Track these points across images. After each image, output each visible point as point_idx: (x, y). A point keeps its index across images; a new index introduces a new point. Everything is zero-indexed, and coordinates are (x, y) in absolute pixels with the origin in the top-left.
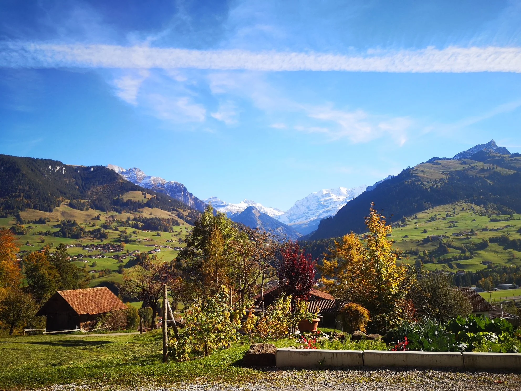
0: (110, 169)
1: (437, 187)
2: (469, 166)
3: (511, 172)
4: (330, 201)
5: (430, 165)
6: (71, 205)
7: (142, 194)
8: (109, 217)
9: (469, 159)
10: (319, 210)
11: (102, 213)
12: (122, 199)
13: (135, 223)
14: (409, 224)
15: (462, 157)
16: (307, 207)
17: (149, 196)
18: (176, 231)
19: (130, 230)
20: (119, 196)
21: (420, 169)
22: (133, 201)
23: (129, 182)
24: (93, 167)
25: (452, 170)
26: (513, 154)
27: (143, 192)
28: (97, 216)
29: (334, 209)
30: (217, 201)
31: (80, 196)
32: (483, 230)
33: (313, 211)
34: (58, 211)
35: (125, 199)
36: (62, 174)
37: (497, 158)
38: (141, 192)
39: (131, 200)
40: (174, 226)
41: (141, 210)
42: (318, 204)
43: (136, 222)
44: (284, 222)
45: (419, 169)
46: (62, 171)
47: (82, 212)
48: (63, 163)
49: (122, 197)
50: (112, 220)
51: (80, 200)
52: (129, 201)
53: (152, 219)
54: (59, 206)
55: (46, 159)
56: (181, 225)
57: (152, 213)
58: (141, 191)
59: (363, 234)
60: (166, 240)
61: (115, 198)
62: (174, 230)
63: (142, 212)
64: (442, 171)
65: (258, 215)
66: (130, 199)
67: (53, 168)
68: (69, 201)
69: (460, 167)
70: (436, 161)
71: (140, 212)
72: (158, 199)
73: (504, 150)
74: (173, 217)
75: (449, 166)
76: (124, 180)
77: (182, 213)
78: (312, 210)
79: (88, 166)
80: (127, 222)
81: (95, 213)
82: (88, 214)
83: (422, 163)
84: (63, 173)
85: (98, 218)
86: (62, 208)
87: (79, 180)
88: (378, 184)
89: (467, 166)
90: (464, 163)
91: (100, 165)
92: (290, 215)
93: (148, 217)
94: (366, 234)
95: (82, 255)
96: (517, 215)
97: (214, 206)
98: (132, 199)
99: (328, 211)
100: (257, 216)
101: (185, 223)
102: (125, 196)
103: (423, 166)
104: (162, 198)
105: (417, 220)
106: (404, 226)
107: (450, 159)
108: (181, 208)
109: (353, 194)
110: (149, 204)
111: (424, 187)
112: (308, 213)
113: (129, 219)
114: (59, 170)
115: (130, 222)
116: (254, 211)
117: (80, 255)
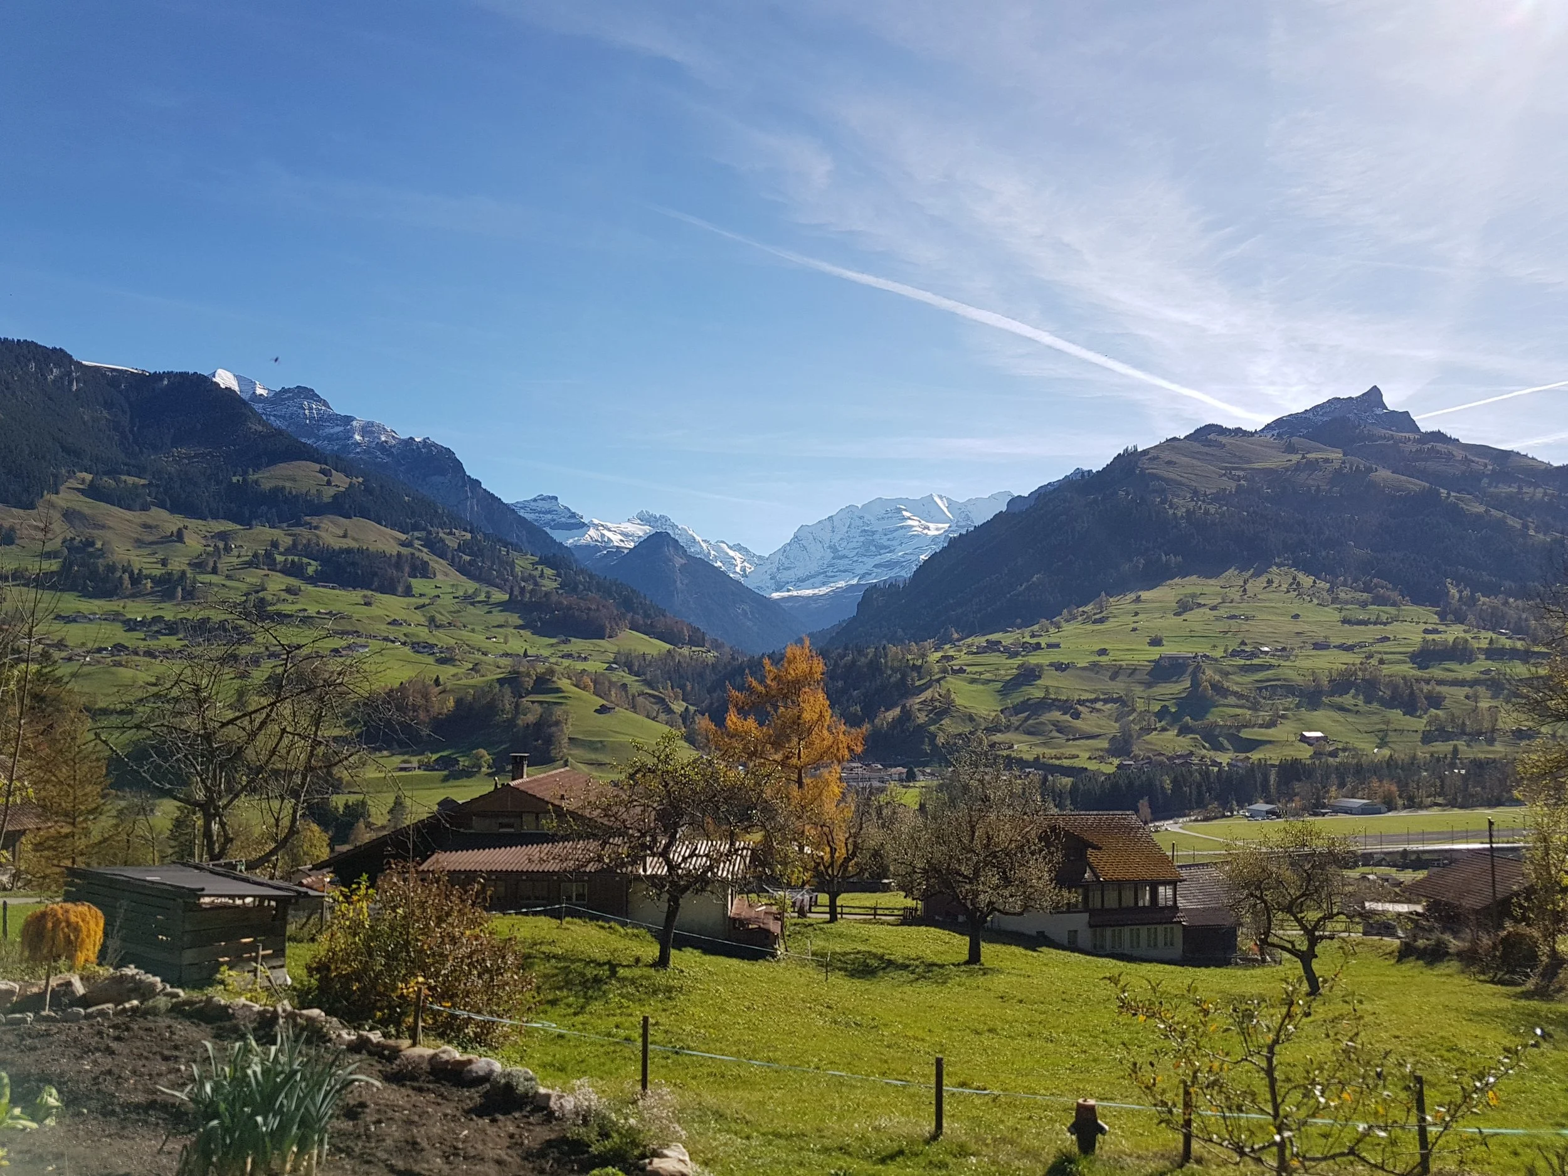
0: (223, 386)
1: (1207, 512)
2: (1303, 457)
3: (1416, 485)
4: (901, 532)
5: (1196, 446)
6: (93, 492)
7: (320, 472)
8: (212, 537)
9: (1304, 437)
10: (865, 559)
11: (192, 523)
12: (256, 482)
13: (293, 561)
14: (1115, 617)
15: (1286, 427)
16: (830, 547)
17: (341, 481)
18: (421, 595)
19: (277, 583)
20: (245, 473)
21: (1166, 456)
22: (290, 493)
23: (279, 432)
24: (169, 374)
25: (1256, 466)
26: (1426, 433)
27: (324, 466)
28: (175, 530)
29: (909, 557)
30: (555, 508)
31: (125, 464)
32: (1317, 646)
33: (846, 561)
34: (52, 505)
35: (267, 485)
36: (70, 390)
37: (1381, 442)
38: (317, 467)
39: (284, 488)
40: (415, 577)
41: (315, 520)
42: (862, 539)
43: (296, 559)
44: (759, 588)
45: (1162, 455)
46: (70, 383)
47: (128, 514)
48: (75, 358)
49: (256, 477)
50: (221, 545)
51: (123, 477)
52: (277, 491)
53: (349, 551)
54: (57, 493)
55: (19, 341)
56: (439, 576)
57: (349, 532)
58: (318, 462)
59: (984, 639)
60: (389, 620)
61: (234, 480)
62: (415, 591)
63: (316, 528)
64: (1226, 468)
65: (679, 561)
66: (281, 483)
67: (41, 369)
68: (88, 477)
69: (1278, 460)
70: (1212, 436)
71: (311, 527)
72: (368, 491)
73: (1404, 420)
74: (413, 551)
75: (1247, 455)
76: (265, 424)
77: (442, 540)
78: (845, 557)
79: (152, 372)
80: (268, 555)
81: (171, 522)
82: (150, 522)
83: (1174, 439)
84: (75, 388)
85: (179, 537)
86: (66, 498)
87: (124, 412)
88: (1043, 491)
89: (1295, 458)
90: (1291, 449)
91: (191, 372)
92: (778, 569)
93: (337, 544)
94: (994, 637)
95: (127, 648)
96: (1415, 608)
97: (547, 524)
98: (288, 484)
99: (890, 565)
100: (678, 565)
101: (453, 572)
102: (267, 474)
103: (1174, 448)
104: (381, 487)
105: (1140, 605)
106: (1101, 621)
107: (1252, 434)
108: (442, 525)
109: (968, 518)
110: (341, 506)
111: (1171, 512)
112: (832, 565)
113: (275, 545)
114: (61, 378)
115: (280, 558)
116: (669, 551)
117: (119, 648)
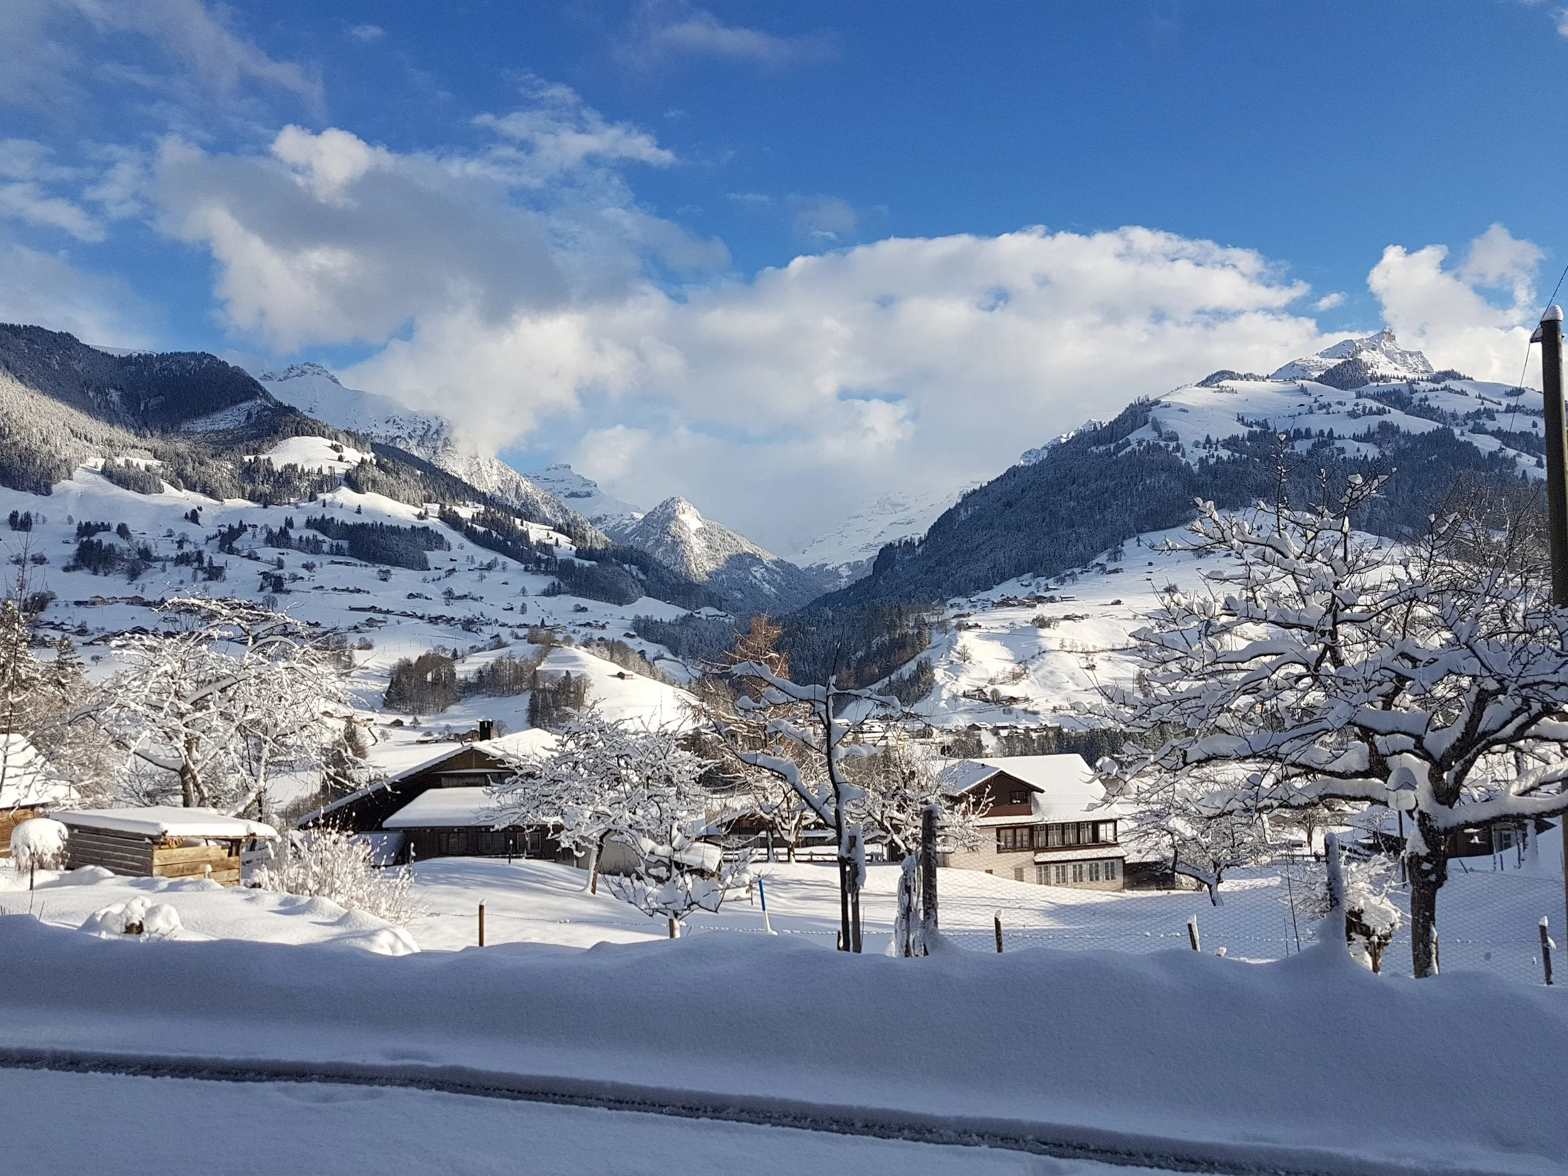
7: (331, 447)
9: (1316, 380)
11: (207, 502)
12: (269, 461)
13: (308, 537)
14: (1129, 568)
17: (353, 456)
18: (437, 568)
19: (293, 559)
20: (258, 451)
22: (303, 469)
23: (289, 410)
26: (1440, 372)
27: (335, 442)
28: (190, 510)
30: (569, 477)
31: (137, 447)
34: (66, 491)
35: (279, 464)
37: (1394, 382)
38: (329, 442)
39: (296, 465)
40: (430, 549)
41: (328, 496)
43: (312, 534)
45: (1174, 404)
47: (142, 497)
48: (82, 341)
49: (267, 456)
50: (236, 525)
51: (135, 461)
52: (291, 469)
53: (362, 526)
54: (71, 477)
56: (454, 548)
57: (363, 508)
58: (330, 438)
60: (406, 594)
61: (246, 459)
62: (430, 564)
64: (1239, 415)
65: (695, 526)
66: (293, 462)
68: (100, 461)
70: (1224, 383)
71: (323, 503)
74: (428, 524)
76: (275, 401)
77: (456, 513)
80: (284, 532)
82: (163, 502)
85: (194, 518)
89: (1307, 402)
90: (1302, 392)
93: (351, 520)
95: (146, 631)
98: (301, 463)
99: (905, 523)
100: (693, 530)
101: (468, 543)
102: (279, 453)
104: (393, 461)
105: (1155, 556)
108: (456, 497)
110: (353, 481)
113: (289, 523)
115: (295, 535)
116: (684, 516)
117: (139, 631)
